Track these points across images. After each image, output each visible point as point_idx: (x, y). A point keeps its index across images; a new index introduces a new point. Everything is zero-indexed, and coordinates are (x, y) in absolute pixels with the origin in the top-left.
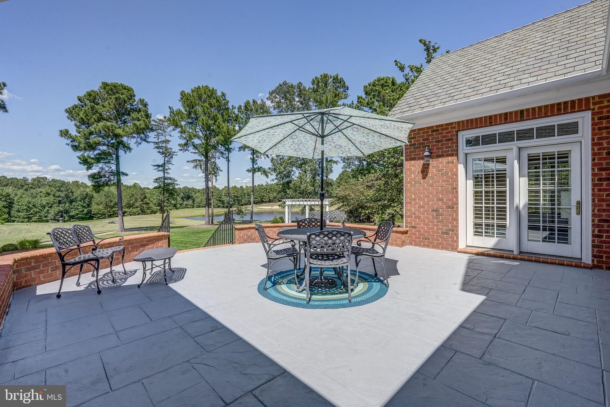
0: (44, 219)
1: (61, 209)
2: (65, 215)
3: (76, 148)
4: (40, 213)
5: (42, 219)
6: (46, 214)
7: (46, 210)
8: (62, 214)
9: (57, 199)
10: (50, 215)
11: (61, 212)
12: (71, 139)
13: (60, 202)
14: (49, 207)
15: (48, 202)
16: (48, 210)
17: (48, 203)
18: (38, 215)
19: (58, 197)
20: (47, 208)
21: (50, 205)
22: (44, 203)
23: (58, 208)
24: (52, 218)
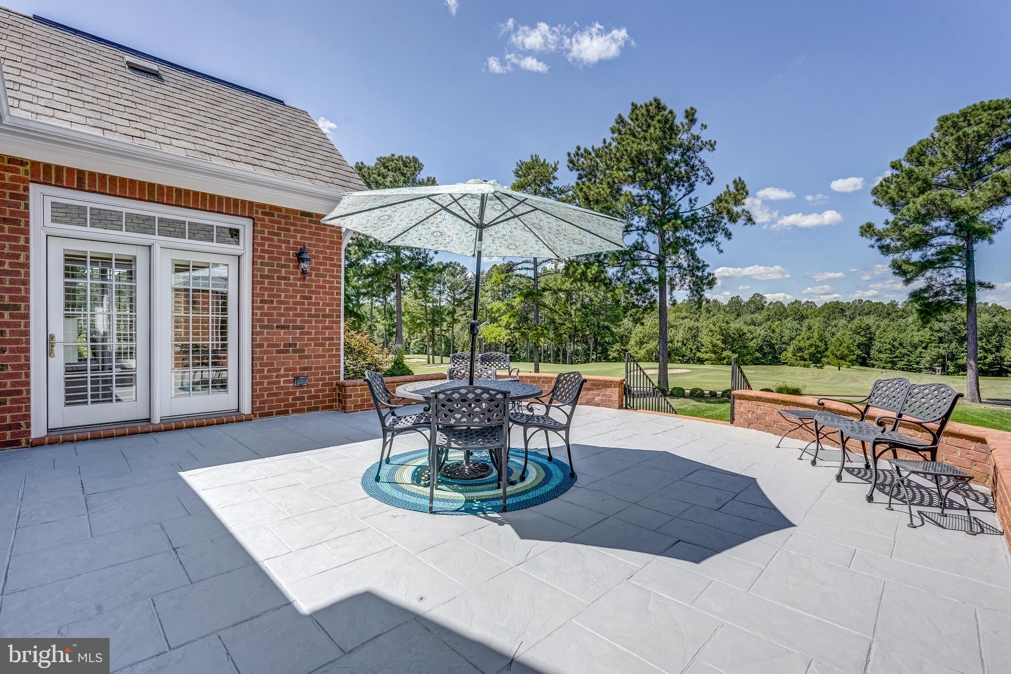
0: (915, 366)
1: (943, 352)
2: (948, 363)
3: (886, 250)
4: (909, 356)
5: (911, 365)
6: (918, 359)
7: (917, 352)
8: (944, 361)
9: (935, 334)
10: (923, 361)
11: (943, 357)
12: (876, 238)
13: (941, 340)
14: (923, 348)
15: (922, 339)
16: (921, 353)
17: (922, 341)
18: (906, 360)
19: (938, 331)
20: (920, 349)
21: (924, 345)
22: (916, 340)
23: (936, 350)
24: (927, 366)
